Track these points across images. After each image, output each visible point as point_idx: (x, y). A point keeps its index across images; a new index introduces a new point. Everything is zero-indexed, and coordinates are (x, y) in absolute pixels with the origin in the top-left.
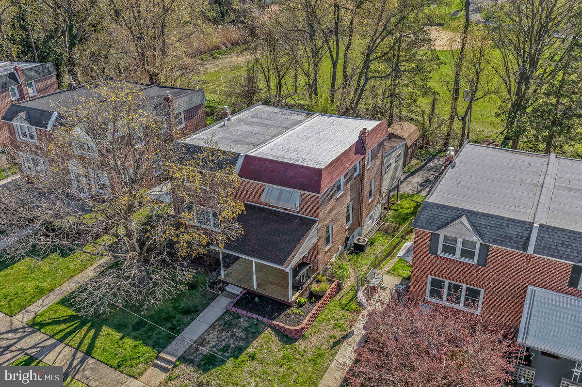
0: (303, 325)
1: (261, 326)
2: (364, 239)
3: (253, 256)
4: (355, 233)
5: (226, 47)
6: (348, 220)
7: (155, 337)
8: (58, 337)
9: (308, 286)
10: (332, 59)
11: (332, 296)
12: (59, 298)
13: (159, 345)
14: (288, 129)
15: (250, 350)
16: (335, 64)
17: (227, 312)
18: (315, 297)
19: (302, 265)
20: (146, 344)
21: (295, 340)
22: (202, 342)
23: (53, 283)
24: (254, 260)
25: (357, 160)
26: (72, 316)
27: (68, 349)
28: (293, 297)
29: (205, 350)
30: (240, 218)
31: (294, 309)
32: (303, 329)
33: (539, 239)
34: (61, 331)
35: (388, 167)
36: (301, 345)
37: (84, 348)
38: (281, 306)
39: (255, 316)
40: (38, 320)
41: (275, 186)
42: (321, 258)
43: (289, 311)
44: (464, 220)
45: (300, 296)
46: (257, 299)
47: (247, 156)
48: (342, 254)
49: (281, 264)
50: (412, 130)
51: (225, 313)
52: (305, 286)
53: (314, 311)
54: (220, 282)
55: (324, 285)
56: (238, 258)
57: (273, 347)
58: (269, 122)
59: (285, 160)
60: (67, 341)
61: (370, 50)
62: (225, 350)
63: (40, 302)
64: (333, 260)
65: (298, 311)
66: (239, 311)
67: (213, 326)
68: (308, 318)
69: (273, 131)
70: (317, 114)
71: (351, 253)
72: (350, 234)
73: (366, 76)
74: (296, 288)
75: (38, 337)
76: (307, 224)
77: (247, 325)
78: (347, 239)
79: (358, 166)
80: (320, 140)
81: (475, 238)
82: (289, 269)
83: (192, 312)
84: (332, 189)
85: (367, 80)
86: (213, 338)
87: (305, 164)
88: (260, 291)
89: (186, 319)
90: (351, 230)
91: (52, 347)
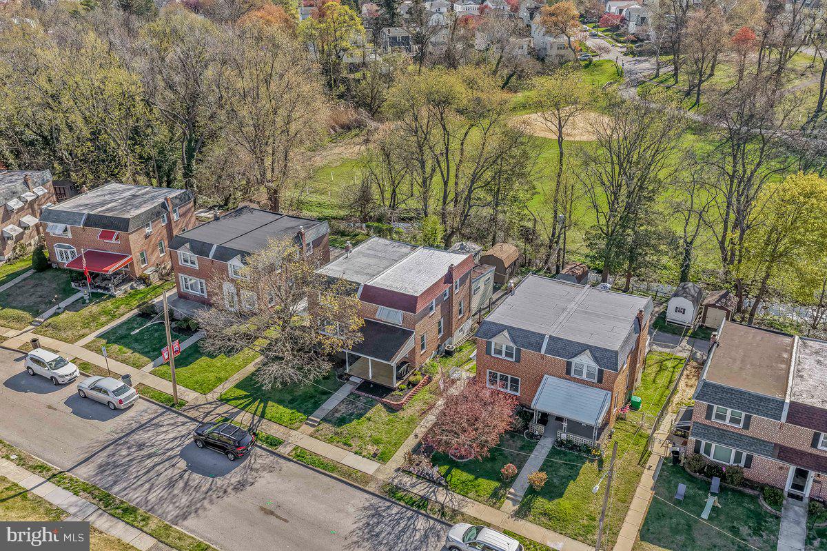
0: (402, 402)
1: (374, 402)
2: (452, 347)
3: (370, 356)
4: (447, 342)
5: (335, 131)
6: (440, 332)
7: (305, 408)
8: (240, 407)
9: (408, 378)
10: (444, 180)
11: (424, 385)
12: (234, 384)
13: (308, 412)
14: (397, 261)
15: (367, 415)
16: (446, 184)
17: (352, 393)
18: (412, 384)
19: (403, 363)
20: (299, 412)
21: (397, 411)
22: (336, 410)
23: (227, 375)
24: (370, 358)
25: (447, 288)
26: (245, 395)
27: (248, 414)
28: (397, 384)
29: (338, 415)
30: (362, 330)
31: (397, 392)
32: (402, 404)
33: (548, 345)
34: (241, 404)
35: (476, 290)
36: (401, 414)
37: (259, 414)
38: (387, 390)
39: (370, 396)
40: (224, 397)
41: (385, 308)
42: (417, 358)
43: (393, 393)
44: (506, 333)
45: (402, 384)
46: (372, 386)
47: (365, 286)
48: (435, 358)
49: (388, 361)
50: (511, 252)
51: (350, 394)
52: (405, 378)
53: (410, 393)
54: (346, 374)
55: (419, 377)
56: (360, 357)
57: (382, 414)
58: (382, 255)
59: (392, 289)
60: (247, 409)
61: (475, 178)
62: (351, 415)
63: (221, 386)
64: (427, 361)
65: (400, 393)
66: (360, 393)
67: (342, 402)
68: (406, 397)
69: (385, 263)
70: (420, 247)
71: (442, 357)
72: (442, 342)
73: (469, 204)
74: (399, 378)
75: (226, 408)
76: (406, 334)
77: (365, 401)
78: (439, 346)
79: (447, 292)
80: (419, 272)
81: (511, 344)
82: (394, 363)
83: (327, 394)
84: (426, 309)
85: (470, 207)
86: (343, 408)
87: (406, 293)
88: (374, 380)
89: (324, 397)
90: (443, 339)
91: (237, 413)
